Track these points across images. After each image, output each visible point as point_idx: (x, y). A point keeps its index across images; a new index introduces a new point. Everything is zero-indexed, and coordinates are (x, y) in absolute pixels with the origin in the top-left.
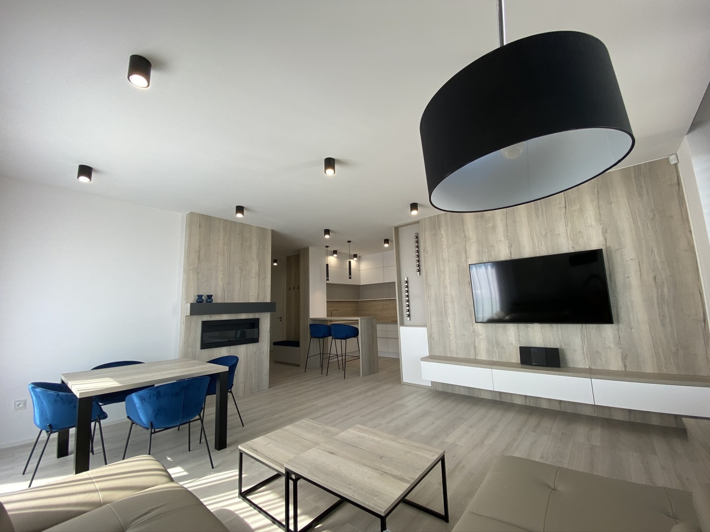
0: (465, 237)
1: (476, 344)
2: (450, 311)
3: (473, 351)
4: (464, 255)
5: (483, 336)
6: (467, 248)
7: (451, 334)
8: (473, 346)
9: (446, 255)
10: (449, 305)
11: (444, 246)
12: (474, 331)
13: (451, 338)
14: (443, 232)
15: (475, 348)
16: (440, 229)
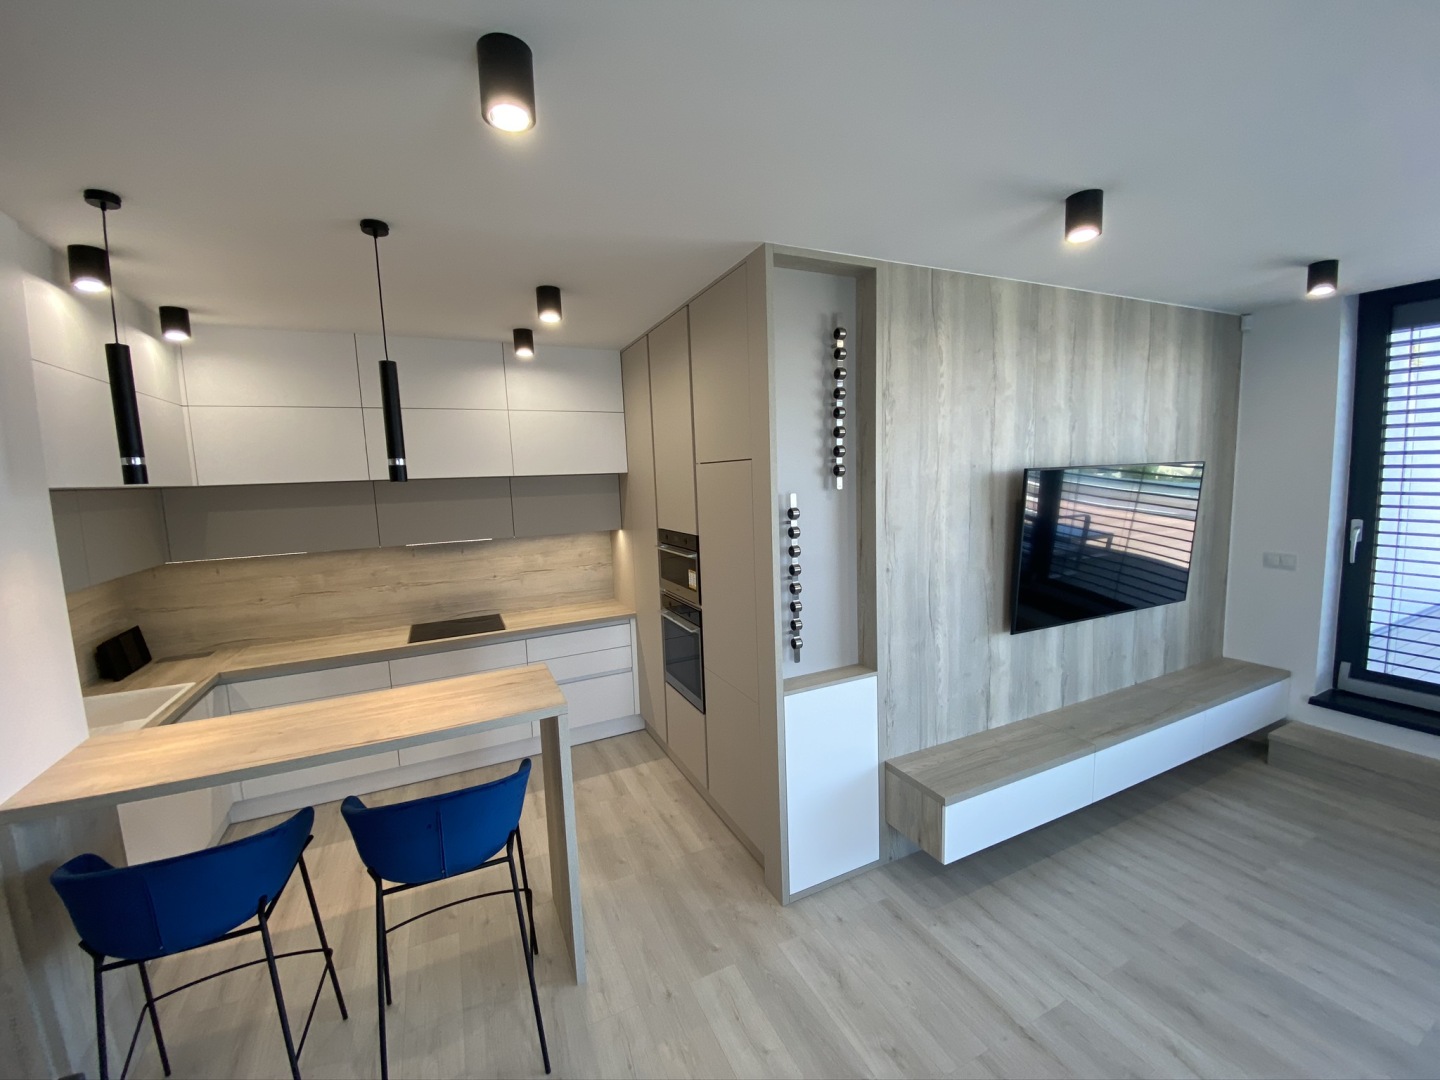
0: (995, 376)
1: (992, 691)
2: (942, 610)
3: (983, 710)
4: (987, 435)
5: (1005, 668)
6: (997, 415)
7: (940, 680)
8: (984, 699)
9: (944, 426)
10: (942, 592)
11: (943, 394)
12: (990, 658)
13: (940, 691)
14: (943, 341)
15: (988, 701)
16: (936, 328)
